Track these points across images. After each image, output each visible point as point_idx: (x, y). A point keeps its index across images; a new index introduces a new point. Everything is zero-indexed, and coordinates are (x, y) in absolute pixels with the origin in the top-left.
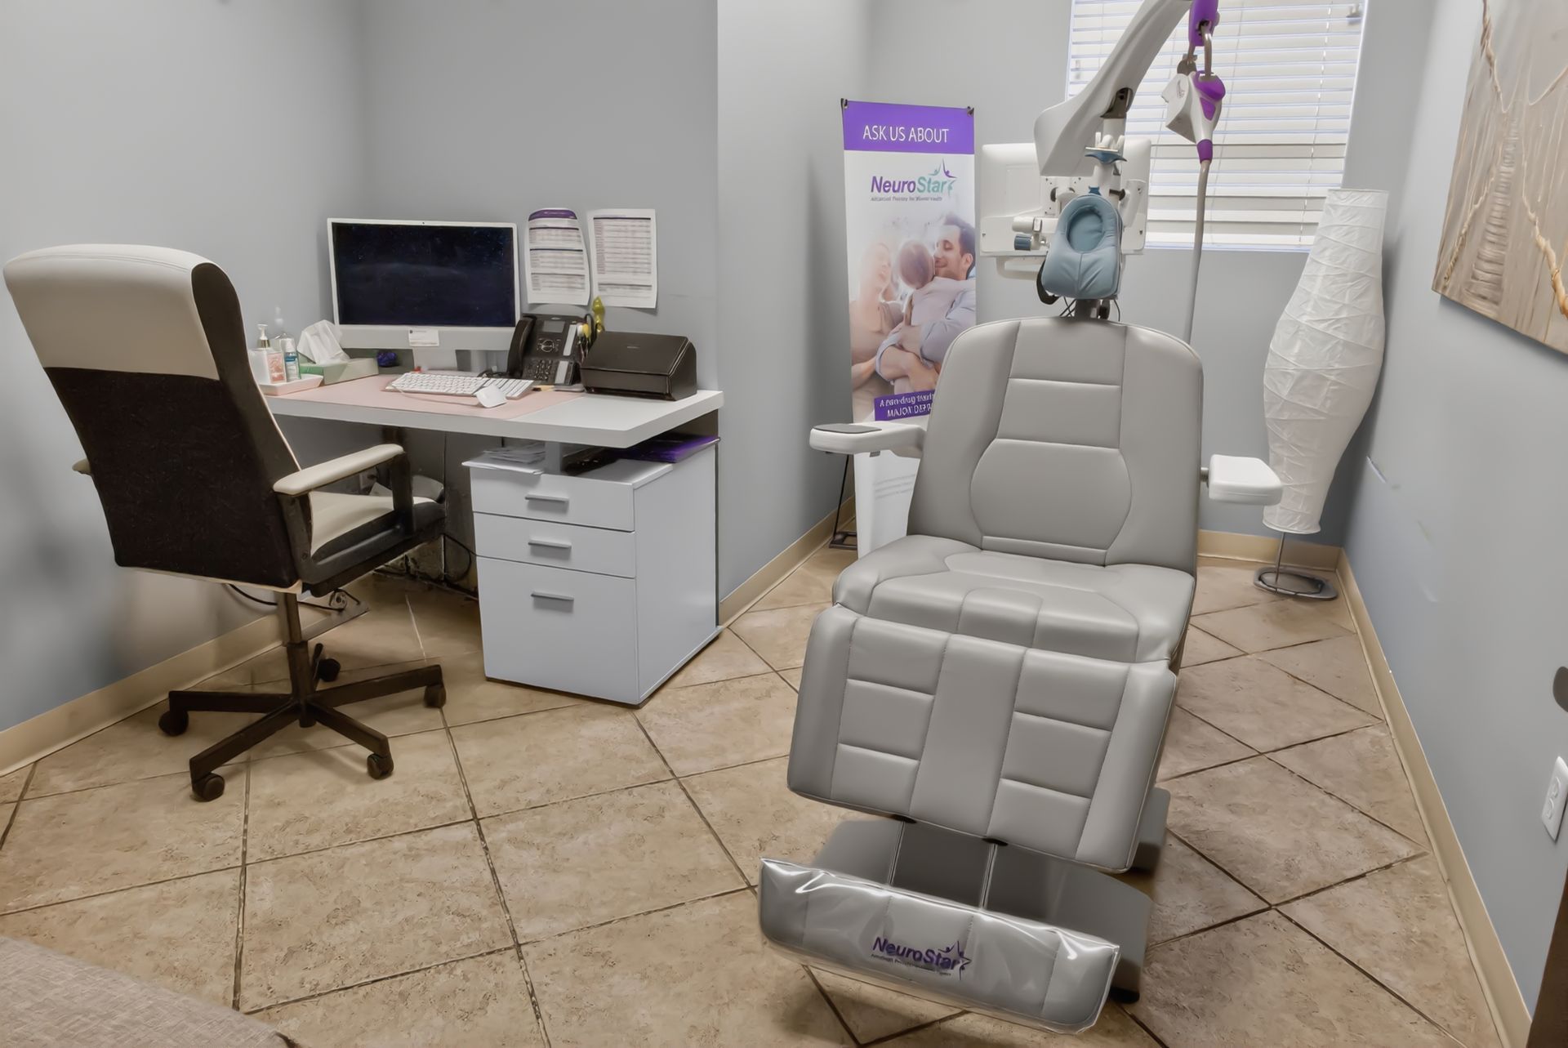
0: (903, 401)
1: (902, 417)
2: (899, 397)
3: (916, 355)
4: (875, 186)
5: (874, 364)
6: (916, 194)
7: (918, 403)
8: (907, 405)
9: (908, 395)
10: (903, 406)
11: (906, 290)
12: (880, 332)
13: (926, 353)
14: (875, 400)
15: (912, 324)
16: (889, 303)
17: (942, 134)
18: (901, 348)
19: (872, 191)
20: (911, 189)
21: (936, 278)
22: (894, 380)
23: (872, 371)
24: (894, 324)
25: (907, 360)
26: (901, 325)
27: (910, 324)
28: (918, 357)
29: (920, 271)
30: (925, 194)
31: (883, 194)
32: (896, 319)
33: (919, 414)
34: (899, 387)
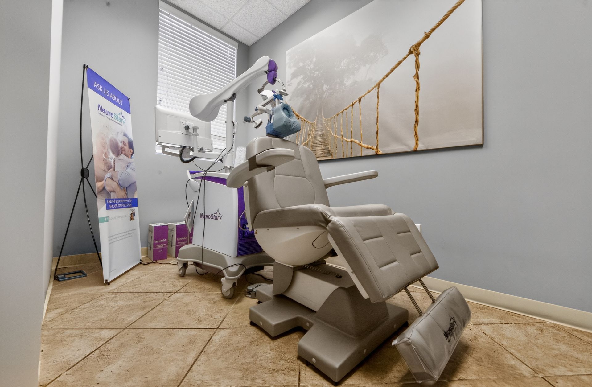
0: (114, 201)
1: (115, 208)
2: (113, 200)
3: (117, 183)
4: (99, 109)
5: (104, 184)
6: (113, 119)
7: (120, 203)
8: (116, 203)
9: (116, 199)
10: (114, 204)
11: (112, 156)
12: (104, 170)
13: (121, 183)
14: (106, 199)
15: (115, 170)
16: (107, 159)
17: (120, 102)
18: (112, 179)
19: (99, 110)
20: (112, 116)
21: (122, 154)
22: (111, 192)
23: (103, 186)
24: (109, 169)
25: (114, 185)
26: (112, 169)
27: (114, 170)
28: (118, 184)
29: (117, 151)
30: (116, 121)
31: (102, 113)
32: (110, 167)
33: (120, 208)
34: (113, 196)
